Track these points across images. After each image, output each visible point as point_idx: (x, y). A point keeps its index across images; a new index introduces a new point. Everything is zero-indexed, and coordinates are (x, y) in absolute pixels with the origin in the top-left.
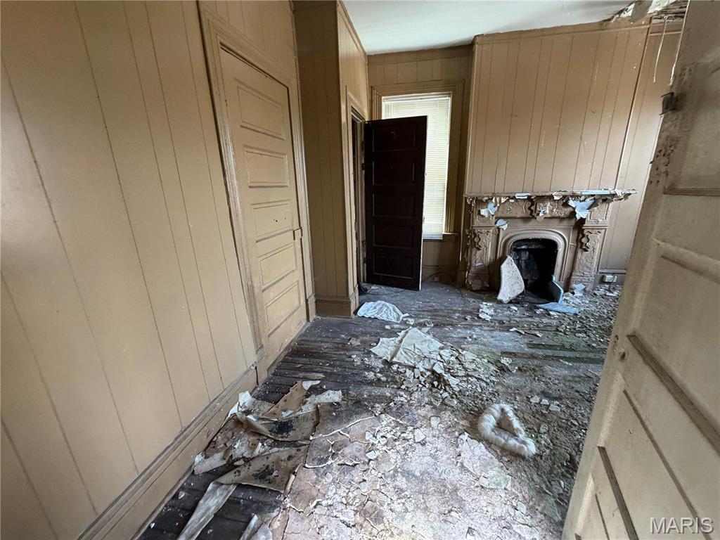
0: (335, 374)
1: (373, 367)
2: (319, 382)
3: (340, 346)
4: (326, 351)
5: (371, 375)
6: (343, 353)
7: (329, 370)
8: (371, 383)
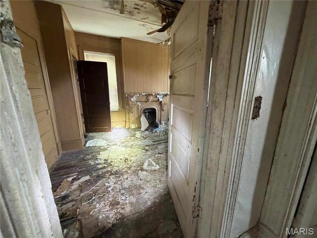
0: (83, 171)
1: (100, 163)
2: (76, 176)
3: (81, 160)
4: (75, 164)
5: (100, 166)
6: (84, 162)
7: (80, 170)
8: (102, 168)
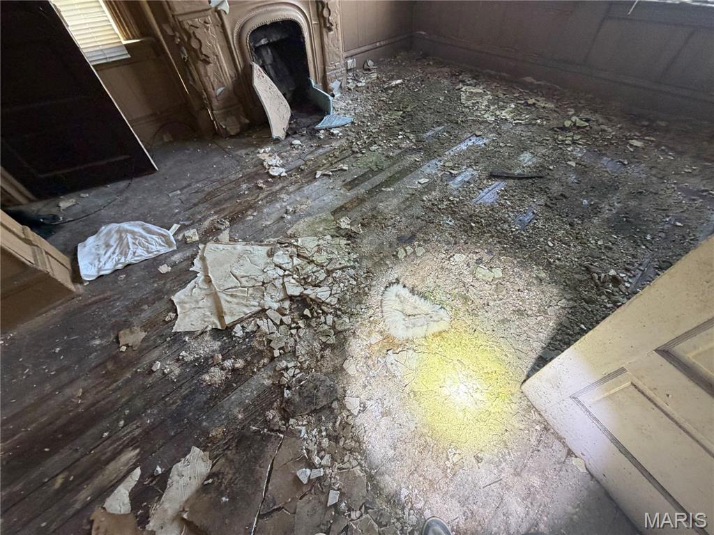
0: (153, 427)
1: (206, 359)
2: (138, 472)
3: (110, 366)
4: (90, 398)
5: (215, 376)
6: (128, 375)
7: (135, 430)
8: (228, 387)
